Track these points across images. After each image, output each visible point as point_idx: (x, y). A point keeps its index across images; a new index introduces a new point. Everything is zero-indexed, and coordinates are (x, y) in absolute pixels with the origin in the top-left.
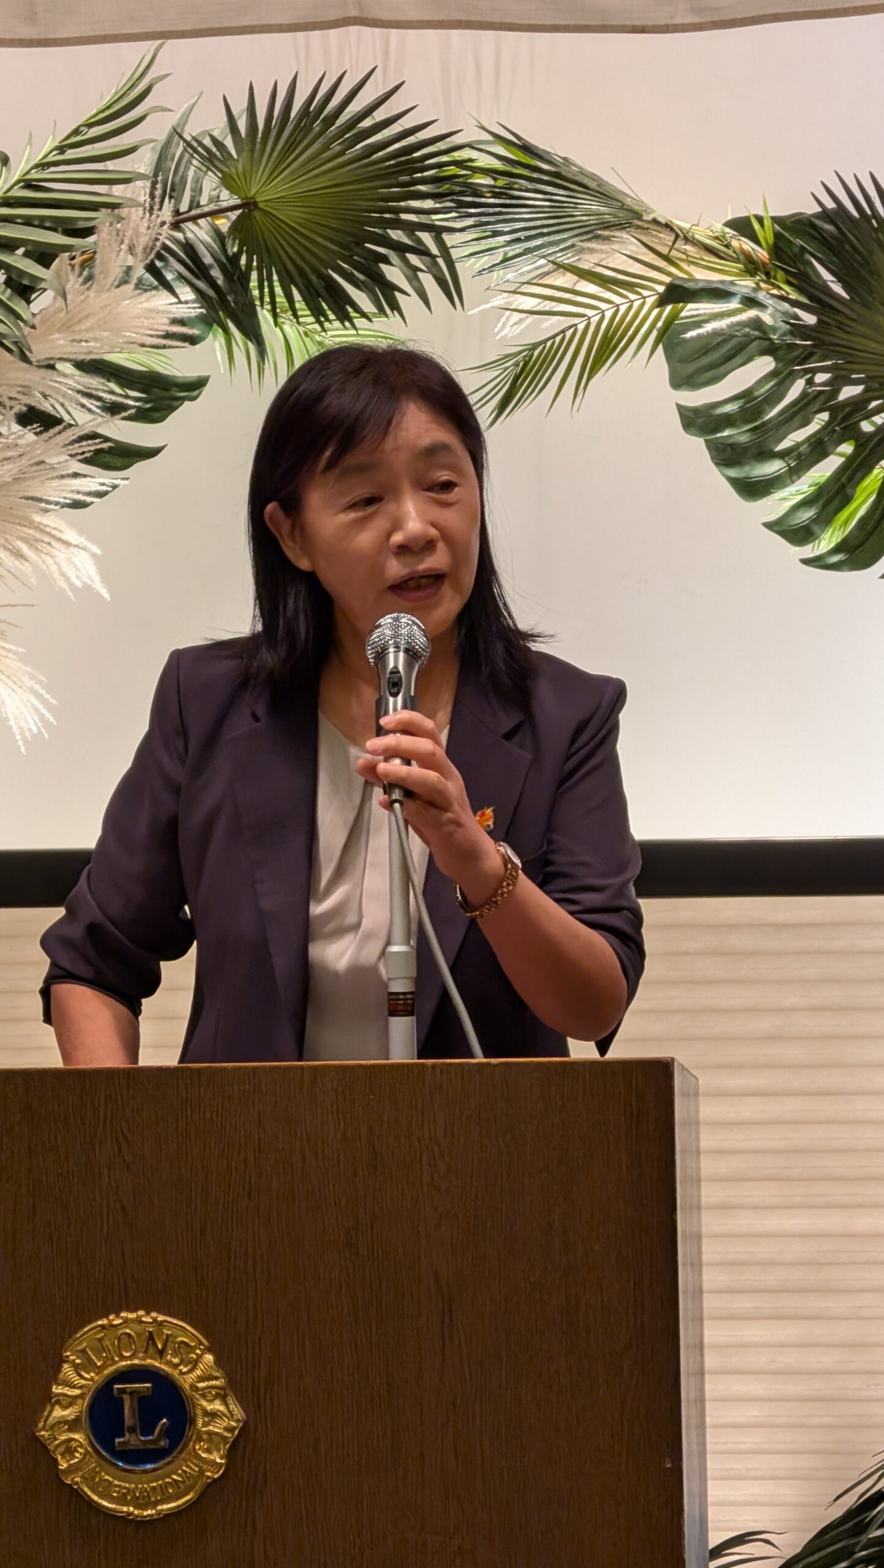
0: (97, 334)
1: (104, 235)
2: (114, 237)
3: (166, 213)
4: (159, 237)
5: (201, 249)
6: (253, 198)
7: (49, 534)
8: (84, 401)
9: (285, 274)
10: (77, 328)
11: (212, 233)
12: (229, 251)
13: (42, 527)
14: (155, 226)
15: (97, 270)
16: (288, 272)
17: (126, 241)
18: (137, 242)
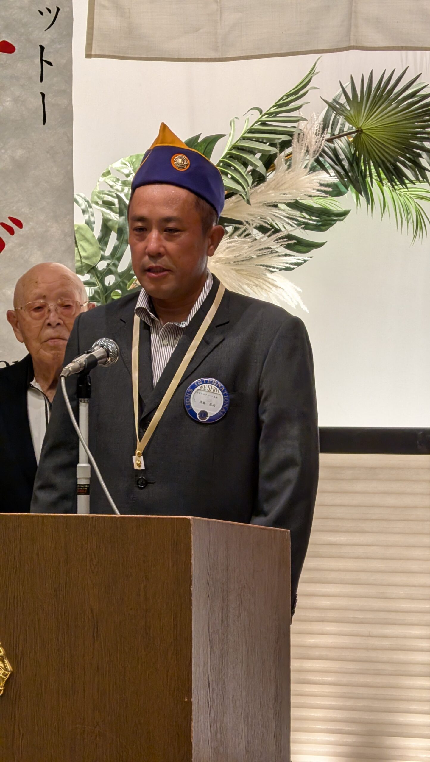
0: (290, 191)
1: (295, 147)
5: (340, 151)
6: (361, 128)
7: (270, 283)
8: (290, 222)
9: (376, 163)
11: (347, 145)
12: (351, 152)
13: (269, 280)
14: (319, 141)
18: (311, 148)
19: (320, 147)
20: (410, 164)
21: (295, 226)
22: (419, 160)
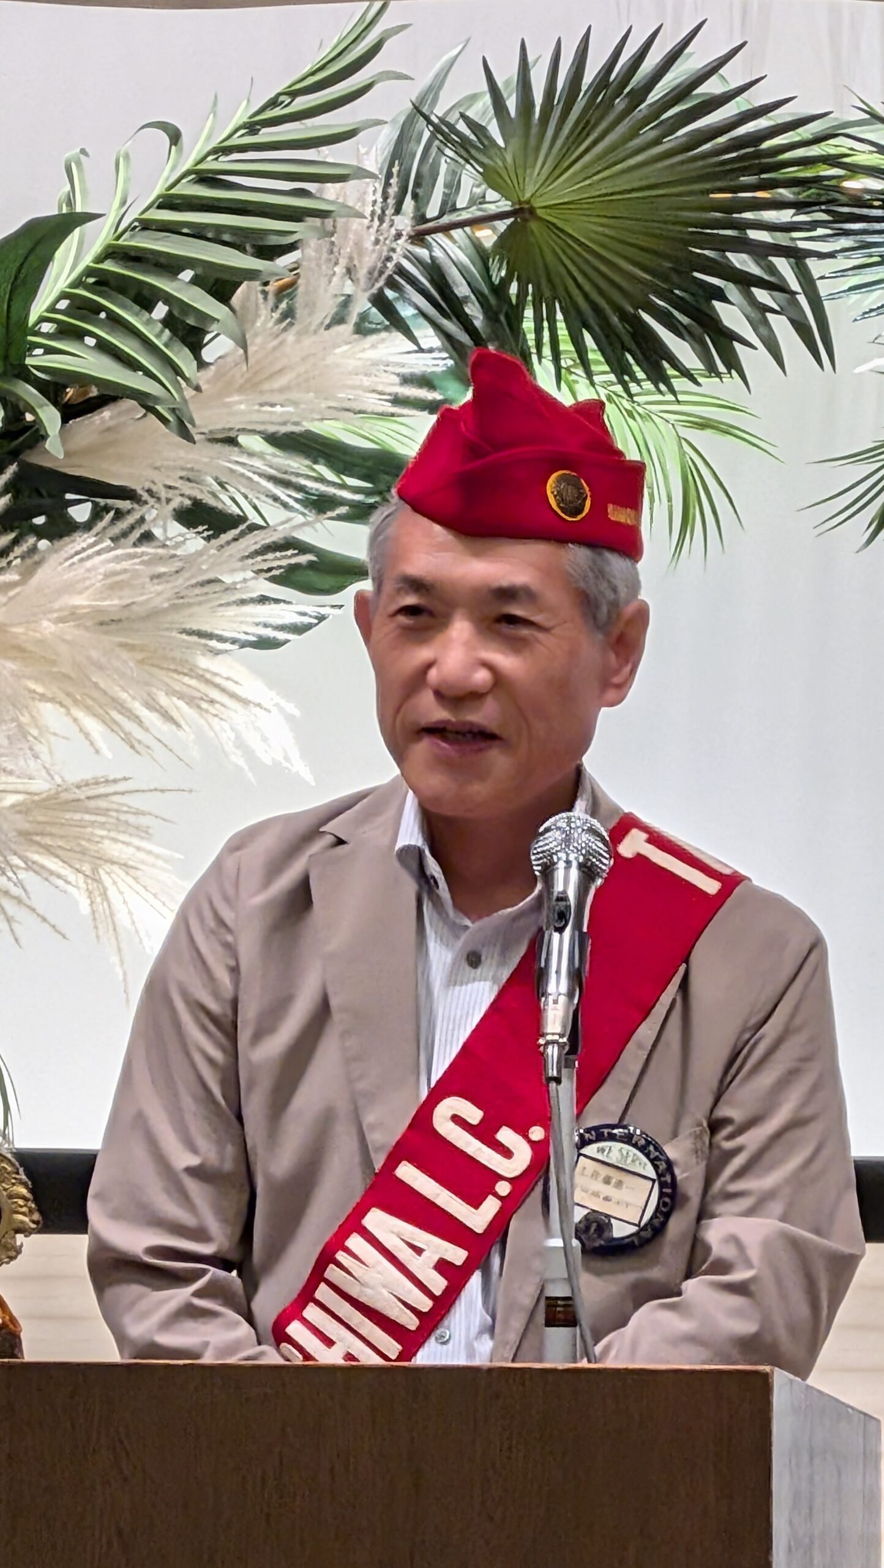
0: (294, 395)
1: (310, 252)
2: (325, 256)
3: (405, 223)
4: (392, 254)
5: (454, 275)
6: (528, 202)
7: (217, 686)
8: (279, 492)
9: (573, 313)
10: (266, 387)
11: (471, 250)
12: (494, 279)
13: (208, 676)
14: (386, 239)
15: (299, 301)
16: (579, 312)
17: (343, 262)
18: (360, 261)
19: (389, 259)
20: (685, 320)
21: (297, 506)
22: (713, 308)
